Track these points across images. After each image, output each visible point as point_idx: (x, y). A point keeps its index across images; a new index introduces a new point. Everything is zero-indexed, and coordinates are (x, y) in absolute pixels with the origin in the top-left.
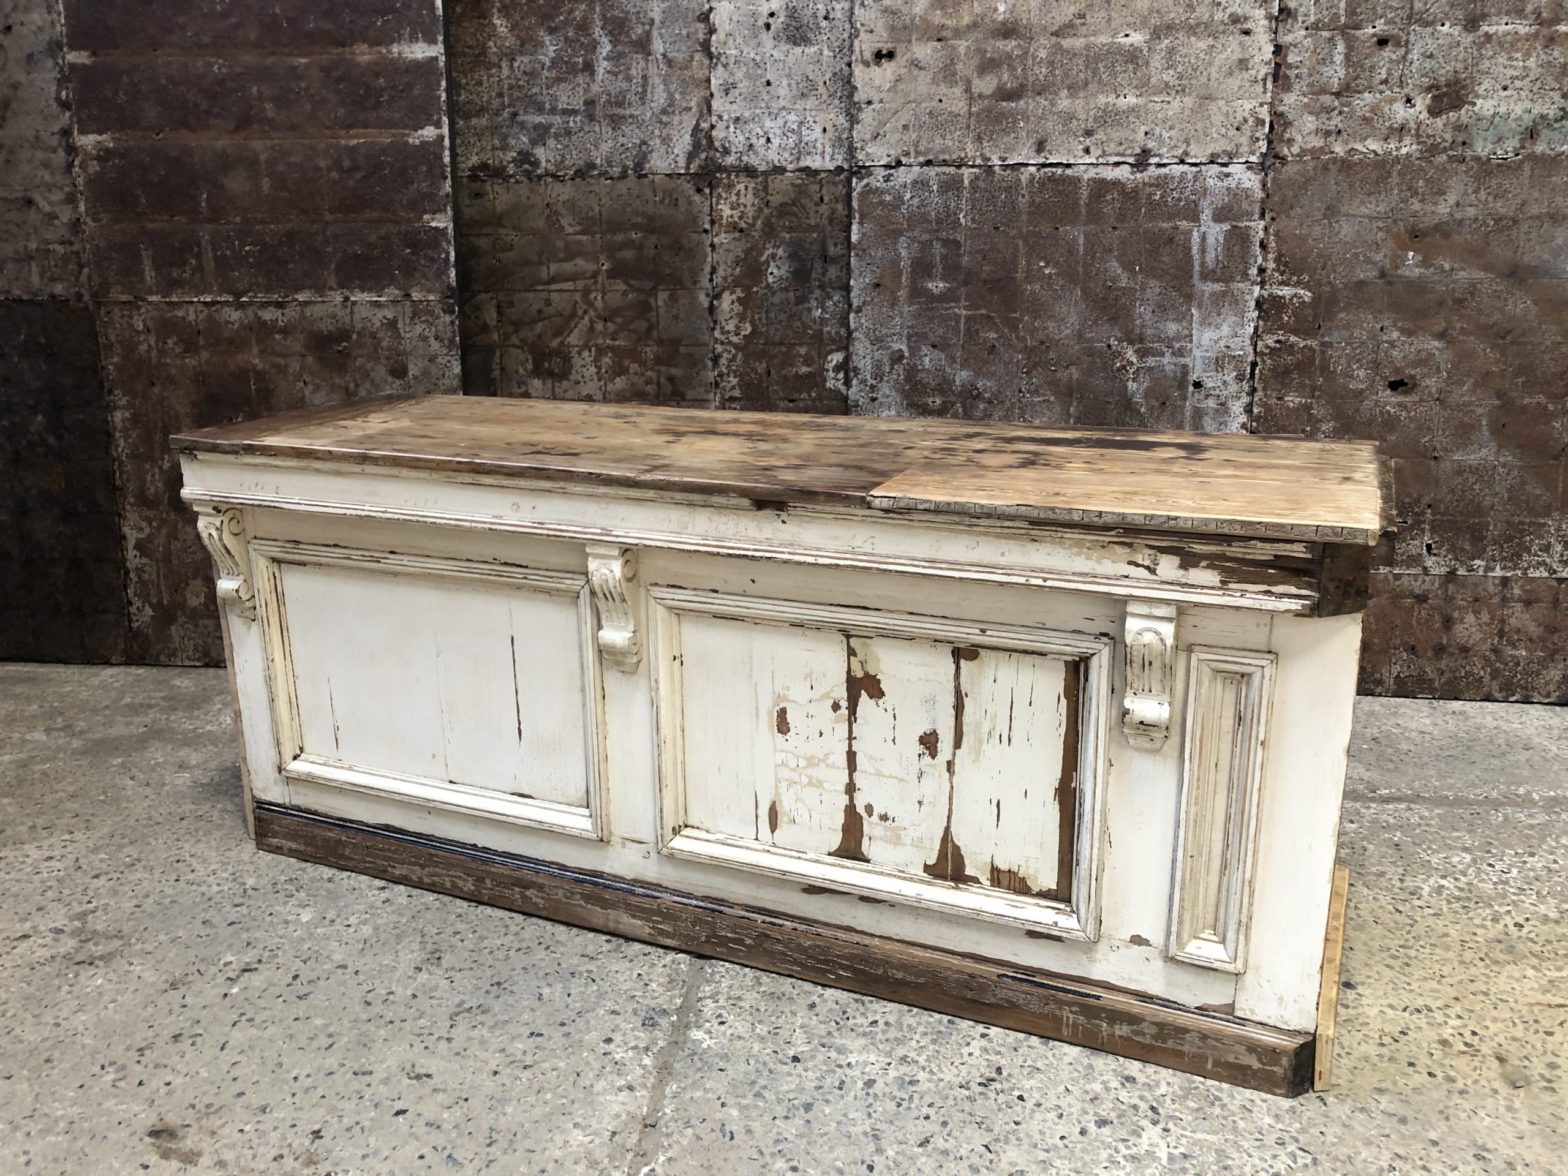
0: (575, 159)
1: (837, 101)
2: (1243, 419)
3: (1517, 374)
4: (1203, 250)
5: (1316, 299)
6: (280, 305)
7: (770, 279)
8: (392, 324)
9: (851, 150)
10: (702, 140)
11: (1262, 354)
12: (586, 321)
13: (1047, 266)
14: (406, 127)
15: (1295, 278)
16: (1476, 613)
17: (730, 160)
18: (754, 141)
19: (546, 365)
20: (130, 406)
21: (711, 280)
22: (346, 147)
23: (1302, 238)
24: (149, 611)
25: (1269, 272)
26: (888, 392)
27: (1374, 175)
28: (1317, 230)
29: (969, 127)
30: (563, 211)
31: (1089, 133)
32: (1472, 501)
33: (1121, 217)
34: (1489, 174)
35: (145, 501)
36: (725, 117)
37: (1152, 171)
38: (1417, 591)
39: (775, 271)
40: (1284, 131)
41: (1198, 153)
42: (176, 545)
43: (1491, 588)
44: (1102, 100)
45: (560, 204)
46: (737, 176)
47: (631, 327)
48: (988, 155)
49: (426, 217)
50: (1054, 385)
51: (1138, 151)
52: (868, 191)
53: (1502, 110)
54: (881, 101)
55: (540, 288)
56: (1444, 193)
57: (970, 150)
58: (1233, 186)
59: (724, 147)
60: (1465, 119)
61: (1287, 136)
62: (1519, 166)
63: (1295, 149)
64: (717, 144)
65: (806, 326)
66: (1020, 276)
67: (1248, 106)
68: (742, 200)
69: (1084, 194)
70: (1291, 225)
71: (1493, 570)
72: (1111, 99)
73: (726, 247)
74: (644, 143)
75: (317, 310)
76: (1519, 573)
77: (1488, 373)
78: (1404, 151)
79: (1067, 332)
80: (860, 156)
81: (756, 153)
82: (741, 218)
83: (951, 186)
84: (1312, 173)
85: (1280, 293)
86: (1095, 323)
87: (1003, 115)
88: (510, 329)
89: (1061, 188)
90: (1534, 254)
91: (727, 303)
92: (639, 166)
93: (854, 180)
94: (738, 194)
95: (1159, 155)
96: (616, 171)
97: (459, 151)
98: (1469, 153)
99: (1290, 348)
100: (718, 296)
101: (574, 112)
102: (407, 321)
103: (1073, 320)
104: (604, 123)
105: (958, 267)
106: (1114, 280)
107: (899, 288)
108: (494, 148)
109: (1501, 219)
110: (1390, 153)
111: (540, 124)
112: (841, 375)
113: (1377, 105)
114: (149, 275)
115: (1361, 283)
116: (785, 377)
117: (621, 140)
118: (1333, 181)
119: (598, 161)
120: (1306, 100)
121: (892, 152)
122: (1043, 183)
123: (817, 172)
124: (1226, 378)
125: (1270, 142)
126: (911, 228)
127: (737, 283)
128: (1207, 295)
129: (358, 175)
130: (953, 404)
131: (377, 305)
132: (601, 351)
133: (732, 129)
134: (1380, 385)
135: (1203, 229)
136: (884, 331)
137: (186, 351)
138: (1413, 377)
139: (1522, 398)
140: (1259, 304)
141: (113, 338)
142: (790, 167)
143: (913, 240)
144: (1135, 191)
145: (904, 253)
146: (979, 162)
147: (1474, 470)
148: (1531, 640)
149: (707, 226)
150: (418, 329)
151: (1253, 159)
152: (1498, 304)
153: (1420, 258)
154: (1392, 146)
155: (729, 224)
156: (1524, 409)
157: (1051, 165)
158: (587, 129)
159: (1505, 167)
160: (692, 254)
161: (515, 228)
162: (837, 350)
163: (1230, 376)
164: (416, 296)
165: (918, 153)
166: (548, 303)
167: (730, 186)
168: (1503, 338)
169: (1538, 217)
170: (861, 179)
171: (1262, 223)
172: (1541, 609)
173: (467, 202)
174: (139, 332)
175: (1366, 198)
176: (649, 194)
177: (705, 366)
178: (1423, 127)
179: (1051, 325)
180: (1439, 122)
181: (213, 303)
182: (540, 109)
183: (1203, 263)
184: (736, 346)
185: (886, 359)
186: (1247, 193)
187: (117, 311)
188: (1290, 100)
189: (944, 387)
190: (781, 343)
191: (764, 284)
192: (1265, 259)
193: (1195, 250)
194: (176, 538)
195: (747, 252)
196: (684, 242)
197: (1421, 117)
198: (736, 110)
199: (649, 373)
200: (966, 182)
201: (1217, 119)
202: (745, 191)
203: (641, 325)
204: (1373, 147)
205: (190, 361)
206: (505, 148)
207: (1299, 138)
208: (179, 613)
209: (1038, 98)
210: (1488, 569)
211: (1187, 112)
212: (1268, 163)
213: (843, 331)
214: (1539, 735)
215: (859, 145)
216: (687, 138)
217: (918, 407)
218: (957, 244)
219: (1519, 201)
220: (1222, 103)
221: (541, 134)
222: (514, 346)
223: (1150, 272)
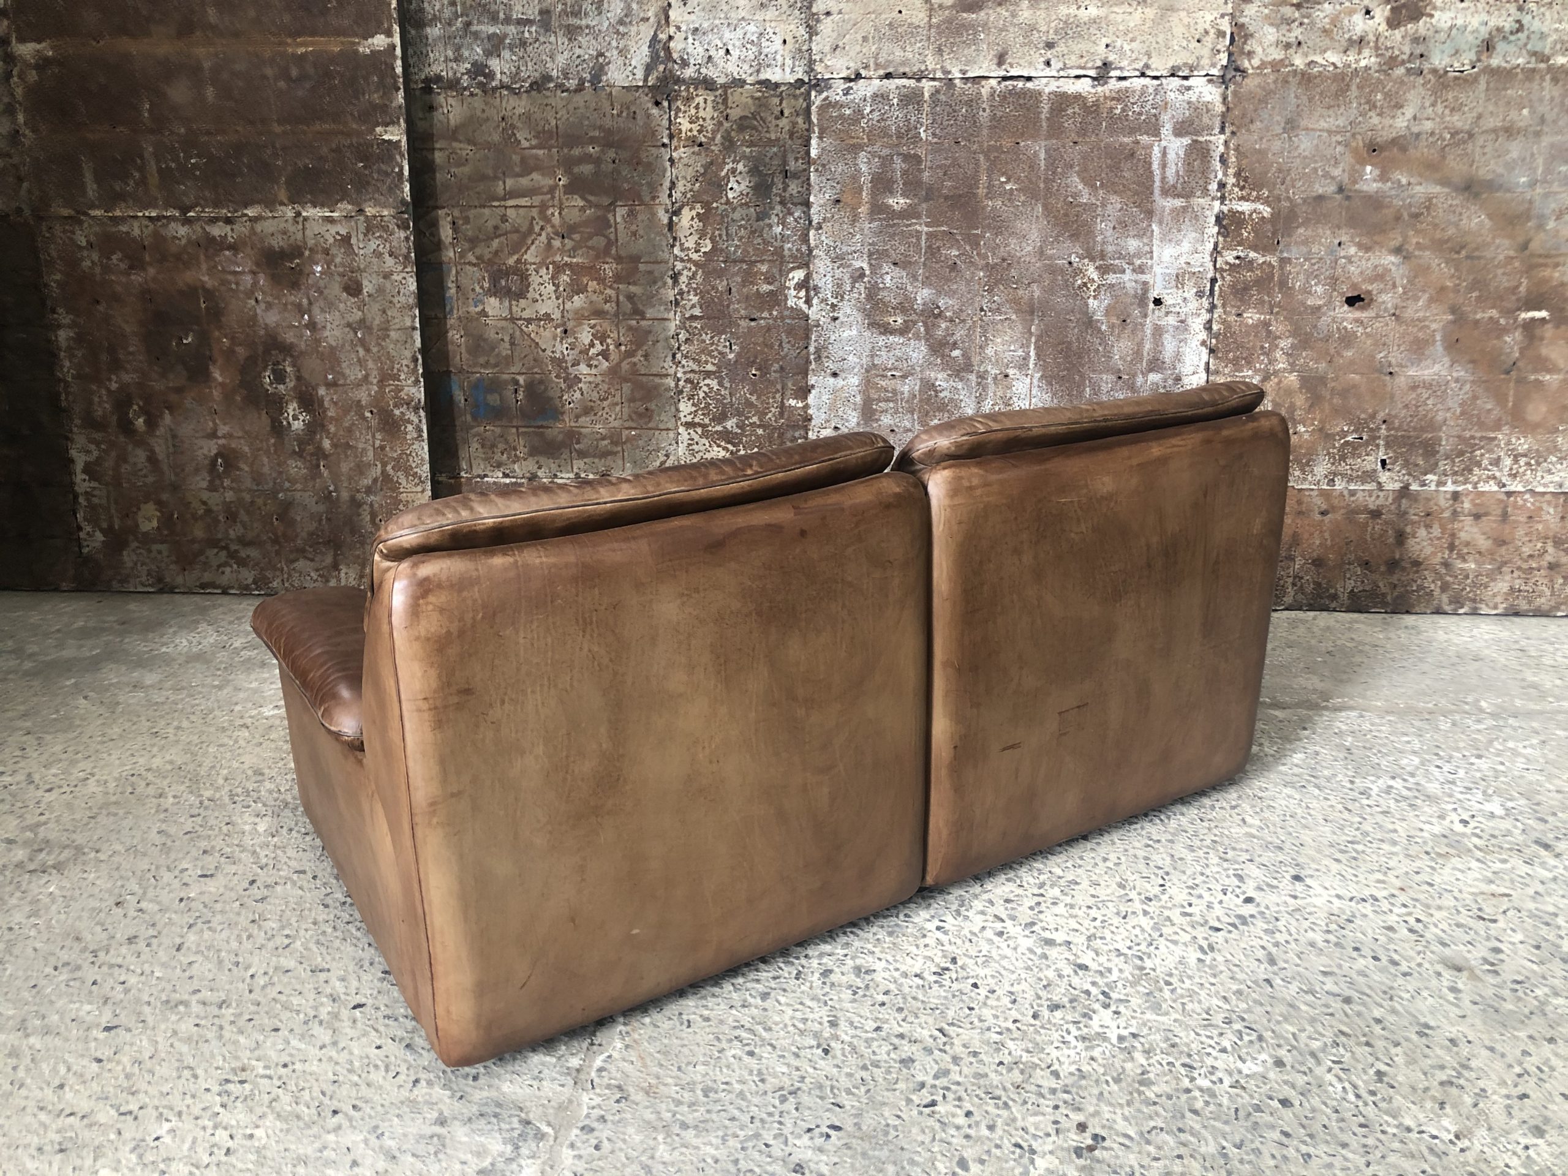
0: (529, 72)
1: (797, 12)
2: (1203, 335)
3: (1471, 289)
4: (1164, 166)
5: (1275, 216)
6: (228, 221)
7: (731, 195)
8: (346, 240)
9: (811, 63)
10: (661, 51)
11: (1222, 270)
12: (543, 237)
13: (1008, 181)
14: (356, 35)
15: (1254, 194)
16: (1428, 526)
17: (689, 72)
18: (712, 53)
19: (503, 283)
20: (73, 325)
21: (670, 196)
22: (294, 55)
23: (1262, 153)
24: (99, 536)
25: (1229, 187)
26: (849, 311)
27: (1334, 87)
28: (1277, 145)
29: (929, 38)
30: (519, 125)
31: (1050, 45)
32: (1425, 416)
33: (1083, 132)
34: (1445, 87)
35: (92, 424)
36: (684, 28)
37: (1113, 85)
38: (1372, 507)
39: (735, 186)
40: (1245, 43)
41: (1160, 66)
42: (125, 468)
43: (1443, 503)
44: (1064, 10)
45: (516, 117)
46: (696, 89)
47: (590, 243)
48: (949, 68)
49: (379, 129)
50: (1016, 302)
51: (1099, 63)
52: (827, 105)
53: (1460, 22)
54: (840, 12)
55: (496, 204)
56: (1402, 107)
57: (931, 62)
58: (1194, 99)
59: (682, 59)
60: (1422, 32)
61: (1247, 48)
62: (1475, 79)
63: (1256, 62)
64: (675, 56)
65: (766, 243)
66: (981, 191)
67: (1209, 17)
68: (701, 114)
69: (1045, 108)
70: (1250, 139)
71: (1445, 484)
72: (1073, 10)
73: (685, 161)
74: (601, 54)
75: (267, 227)
76: (1469, 487)
77: (1443, 289)
78: (1363, 63)
79: (1029, 248)
80: (819, 68)
81: (715, 65)
82: (699, 132)
83: (911, 99)
84: (1272, 86)
85: (1240, 209)
86: (1057, 240)
87: (964, 27)
88: (467, 245)
89: (1021, 101)
90: (1488, 168)
91: (687, 219)
92: (596, 78)
93: (813, 93)
94: (697, 107)
95: (1121, 69)
96: (572, 83)
97: (411, 61)
98: (1426, 66)
99: (1250, 264)
100: (677, 213)
101: (529, 22)
102: (361, 236)
103: (1034, 236)
104: (560, 33)
105: (919, 183)
106: (1075, 195)
107: (860, 204)
108: (446, 60)
109: (1457, 133)
110: (1349, 66)
111: (495, 34)
112: (803, 293)
113: (1337, 16)
114: (92, 189)
115: (1320, 198)
116: (747, 298)
117: (578, 51)
118: (1293, 94)
119: (554, 73)
120: (1266, 11)
121: (852, 65)
122: (1004, 97)
123: (777, 85)
124: (1186, 295)
125: (1230, 55)
126: (871, 142)
127: (696, 199)
128: (1167, 211)
129: (308, 85)
130: (915, 323)
131: (330, 220)
132: (559, 269)
133: (690, 40)
134: (1339, 300)
135: (1164, 143)
136: (845, 249)
137: (131, 267)
138: (1369, 292)
139: (1476, 313)
140: (1219, 220)
141: (54, 254)
142: (750, 80)
143: (874, 154)
144: (1096, 104)
145: (864, 168)
146: (939, 75)
147: (1428, 386)
148: (1480, 553)
149: (666, 140)
150: (373, 245)
151: (1215, 72)
152: (1453, 218)
153: (1377, 172)
154: (1351, 58)
155: (688, 138)
156: (1477, 322)
157: (1012, 78)
158: (542, 39)
159: (1463, 81)
160: (651, 168)
161: (470, 142)
162: (799, 268)
163: (1190, 292)
164: (370, 211)
165: (878, 66)
166: (504, 219)
167: (689, 99)
168: (1458, 252)
169: (1494, 131)
170: (820, 92)
171: (1223, 137)
172: (1490, 523)
173: (421, 115)
174: (80, 248)
175: (1325, 112)
176: (606, 104)
177: (665, 283)
178: (1382, 40)
179: (1013, 241)
180: (1398, 34)
181: (158, 218)
182: (494, 19)
183: (1163, 179)
184: (696, 264)
185: (846, 278)
186: (1208, 107)
187: (58, 229)
188: (1251, 10)
189: (905, 306)
190: (742, 261)
191: (723, 200)
192: (1225, 174)
193: (1155, 166)
194: (125, 461)
195: (707, 167)
196: (643, 155)
197: (1380, 29)
198: (695, 21)
199: (608, 291)
200: (927, 95)
201: (1178, 30)
202: (705, 105)
203: (599, 242)
204: (1332, 60)
205: (137, 278)
206: (457, 59)
207: (1259, 50)
208: (131, 538)
209: (998, 9)
210: (1440, 483)
211: (1149, 24)
212: (1228, 76)
213: (804, 248)
214: (1488, 647)
215: (817, 58)
216: (645, 50)
217: (879, 326)
218: (917, 159)
219: (1475, 114)
220: (1183, 14)
221: (495, 46)
222: (470, 263)
223: (1111, 187)
